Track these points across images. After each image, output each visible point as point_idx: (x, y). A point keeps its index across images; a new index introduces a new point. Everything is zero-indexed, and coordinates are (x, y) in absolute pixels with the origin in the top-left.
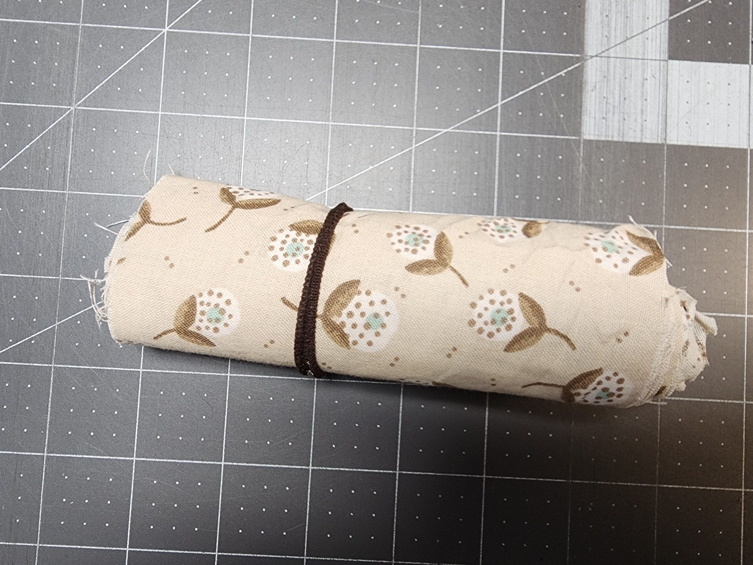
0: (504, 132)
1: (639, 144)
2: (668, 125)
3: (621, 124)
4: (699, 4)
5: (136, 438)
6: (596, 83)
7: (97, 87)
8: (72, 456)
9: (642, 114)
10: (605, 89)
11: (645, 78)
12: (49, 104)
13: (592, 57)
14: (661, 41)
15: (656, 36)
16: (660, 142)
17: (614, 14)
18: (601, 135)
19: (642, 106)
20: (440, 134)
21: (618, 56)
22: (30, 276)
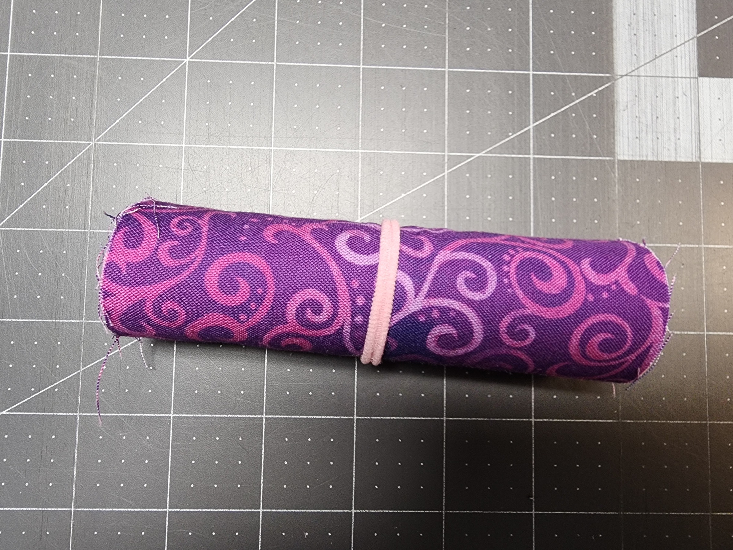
0: (538, 154)
1: (673, 162)
2: (702, 143)
3: (655, 143)
4: (726, 20)
5: (169, 488)
6: (627, 102)
7: (118, 121)
8: (101, 510)
9: (675, 133)
10: (637, 108)
11: (677, 96)
12: (68, 140)
13: (622, 76)
14: (690, 59)
15: (685, 54)
16: (694, 160)
17: (642, 33)
18: (636, 155)
19: (675, 124)
20: (472, 158)
21: (648, 75)
22: (51, 321)
